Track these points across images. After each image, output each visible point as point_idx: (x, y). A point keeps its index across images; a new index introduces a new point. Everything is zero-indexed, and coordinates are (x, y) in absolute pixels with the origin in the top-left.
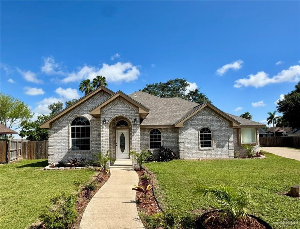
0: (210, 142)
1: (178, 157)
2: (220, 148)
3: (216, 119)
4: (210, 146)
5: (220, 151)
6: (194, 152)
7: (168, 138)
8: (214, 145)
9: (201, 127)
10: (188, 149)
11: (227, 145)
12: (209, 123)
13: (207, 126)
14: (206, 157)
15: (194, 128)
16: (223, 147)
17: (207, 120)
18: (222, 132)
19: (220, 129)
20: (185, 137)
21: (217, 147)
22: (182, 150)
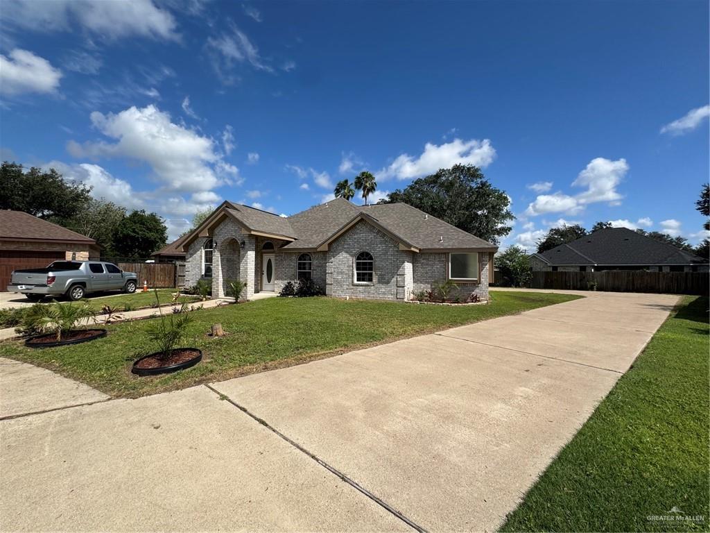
0: (371, 274)
1: (324, 294)
2: (383, 283)
3: (379, 239)
4: (370, 280)
5: (383, 288)
6: (345, 287)
7: (319, 267)
8: (375, 279)
9: (356, 251)
10: (337, 282)
11: (394, 279)
12: (369, 245)
13: (366, 249)
14: (361, 296)
15: (347, 252)
16: (388, 282)
17: (366, 240)
18: (387, 259)
19: (384, 254)
20: (334, 265)
21: (379, 282)
22: (329, 284)
